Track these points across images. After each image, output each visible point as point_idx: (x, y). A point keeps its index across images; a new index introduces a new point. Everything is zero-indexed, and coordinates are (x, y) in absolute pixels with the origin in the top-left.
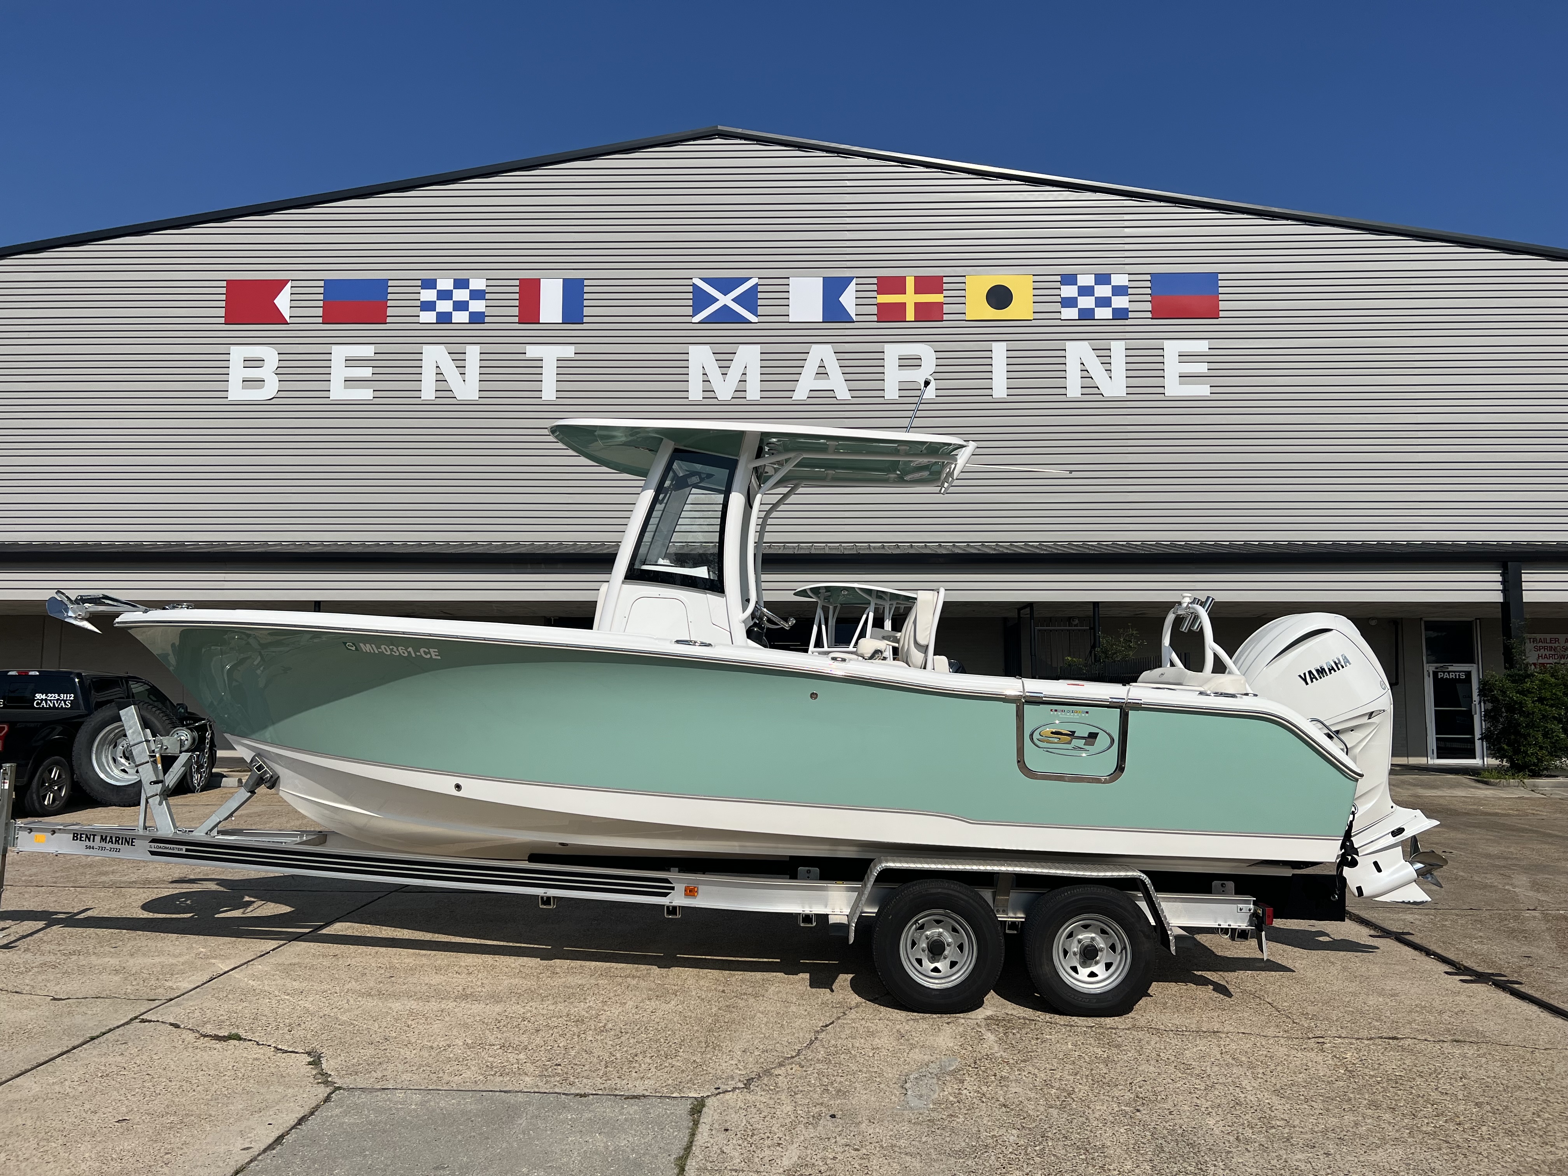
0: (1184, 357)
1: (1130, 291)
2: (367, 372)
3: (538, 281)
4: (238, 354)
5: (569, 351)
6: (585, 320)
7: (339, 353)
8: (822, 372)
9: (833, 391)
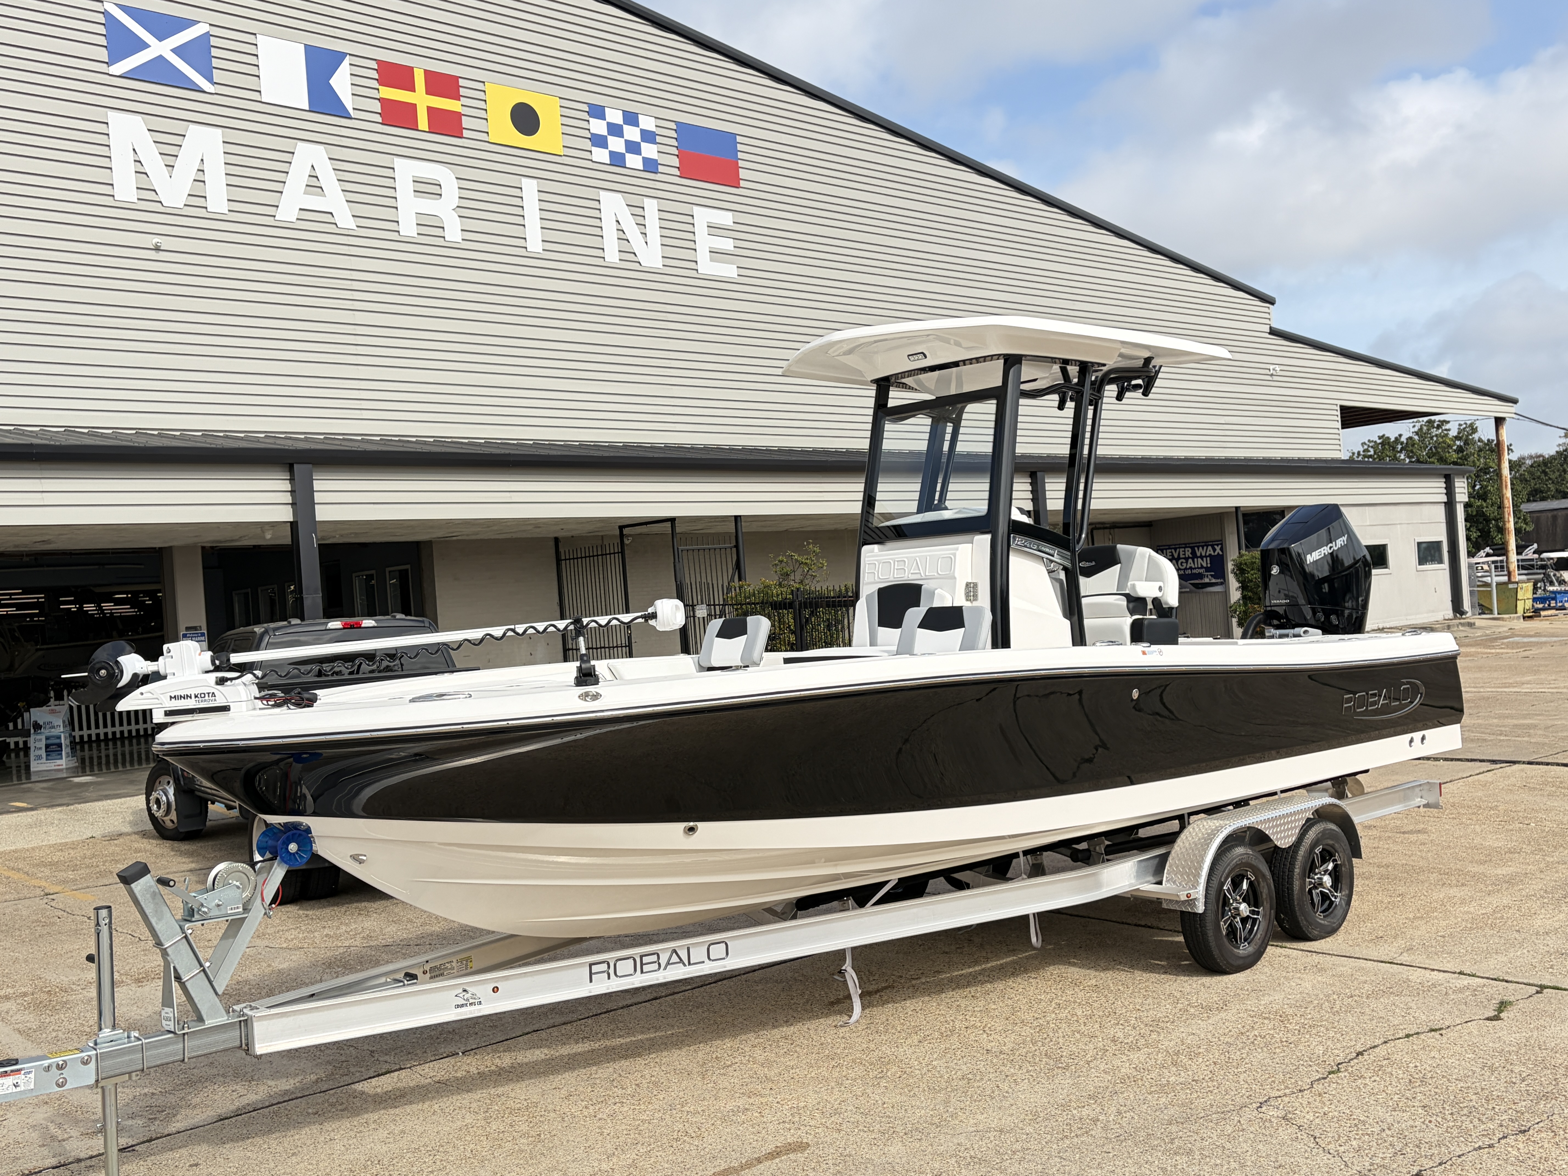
0: (712, 228)
1: (658, 139)
8: (314, 186)
9: (331, 213)
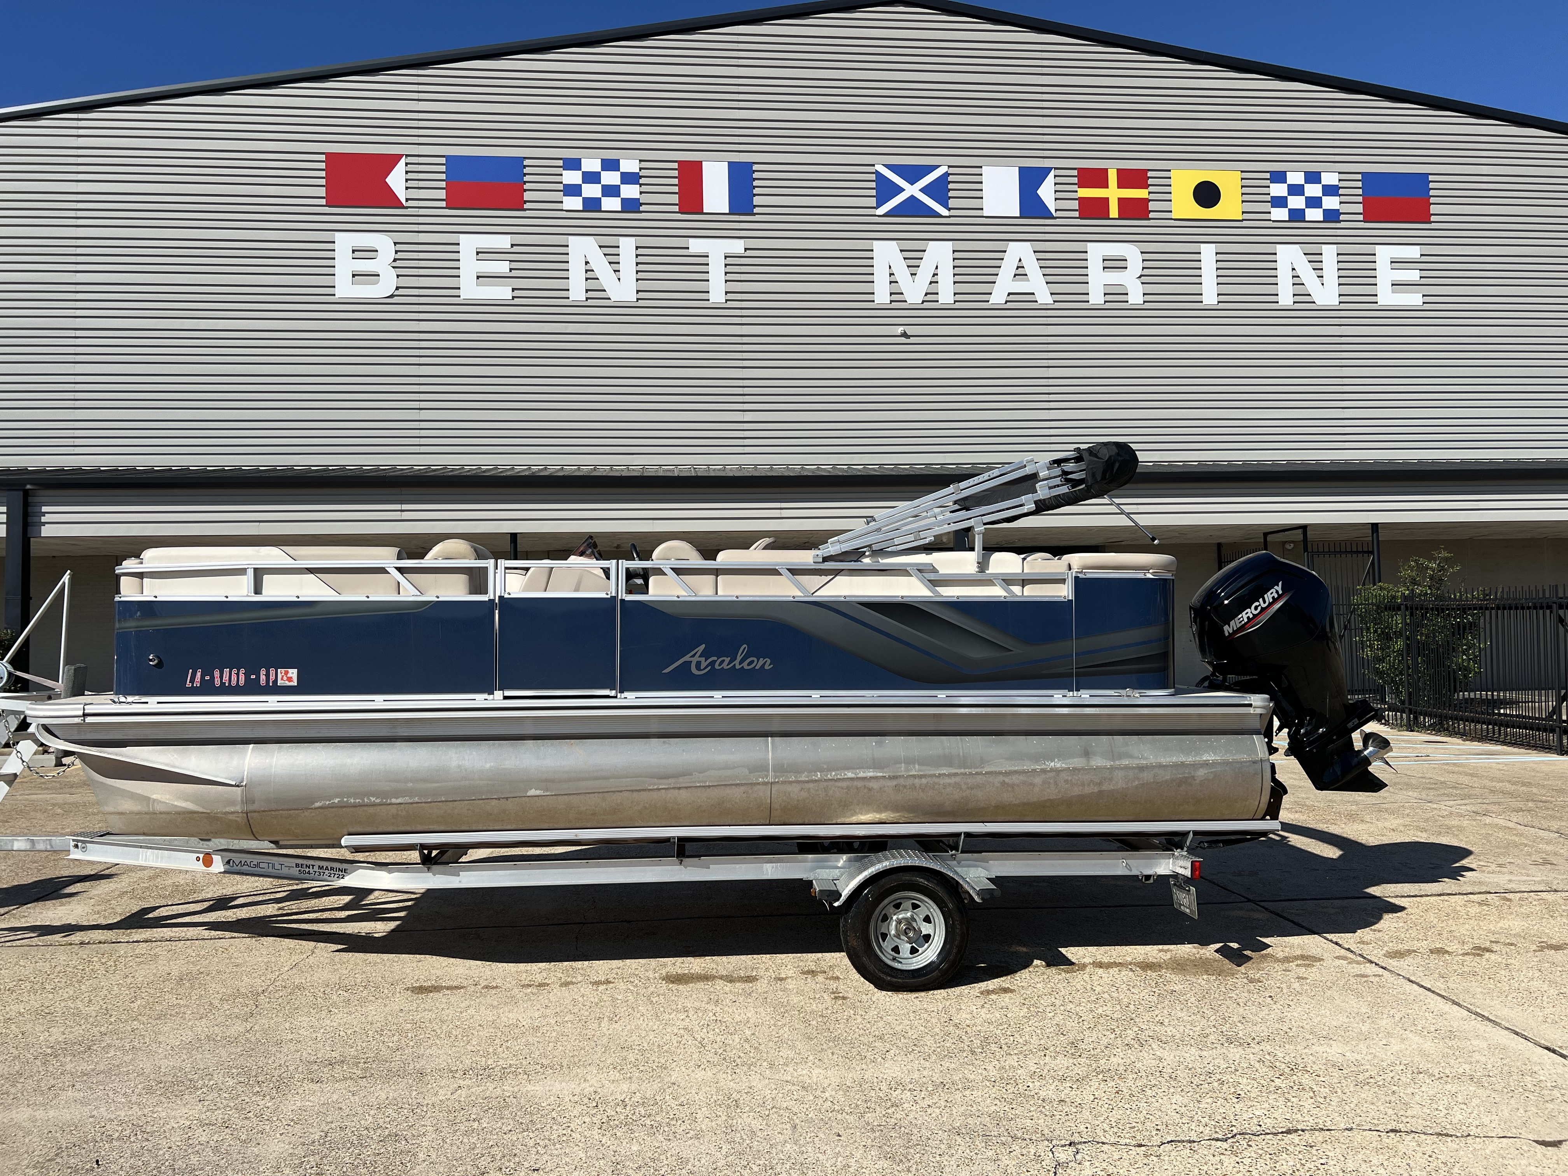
0: (1396, 263)
1: (1341, 191)
2: (503, 267)
3: (700, 163)
4: (344, 242)
5: (737, 247)
6: (756, 210)
7: (468, 244)
8: (1020, 273)
9: (1033, 294)
